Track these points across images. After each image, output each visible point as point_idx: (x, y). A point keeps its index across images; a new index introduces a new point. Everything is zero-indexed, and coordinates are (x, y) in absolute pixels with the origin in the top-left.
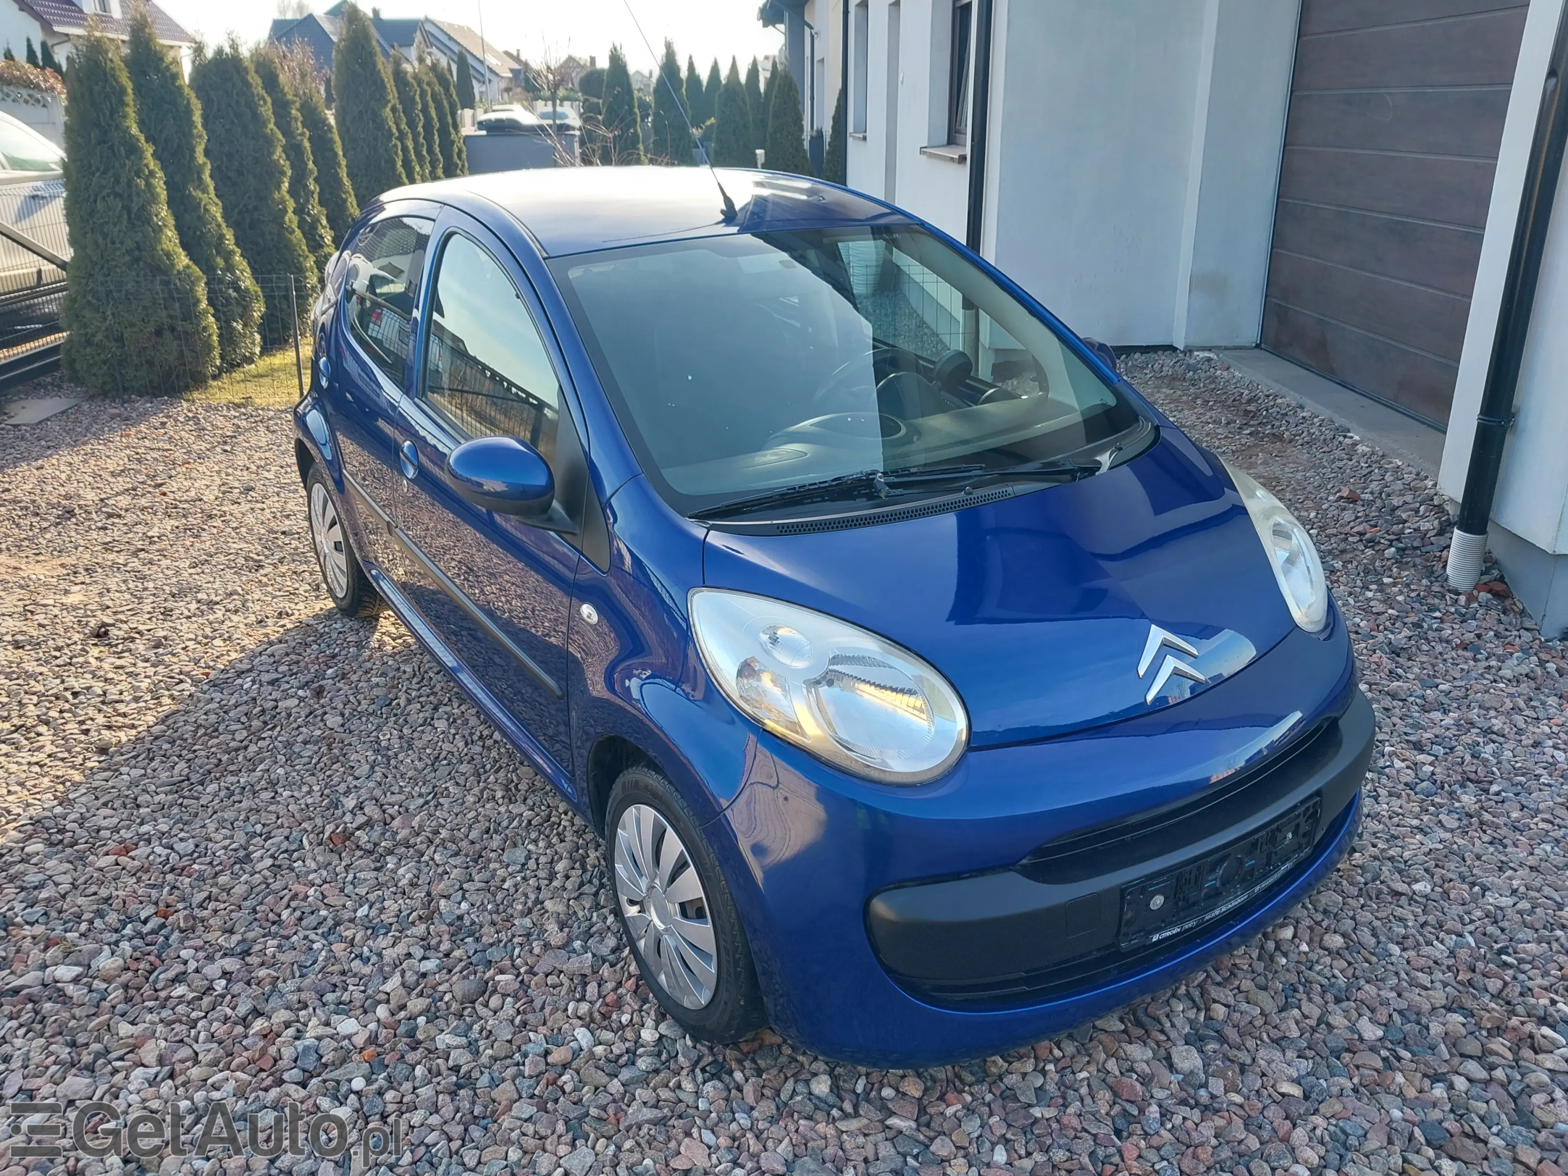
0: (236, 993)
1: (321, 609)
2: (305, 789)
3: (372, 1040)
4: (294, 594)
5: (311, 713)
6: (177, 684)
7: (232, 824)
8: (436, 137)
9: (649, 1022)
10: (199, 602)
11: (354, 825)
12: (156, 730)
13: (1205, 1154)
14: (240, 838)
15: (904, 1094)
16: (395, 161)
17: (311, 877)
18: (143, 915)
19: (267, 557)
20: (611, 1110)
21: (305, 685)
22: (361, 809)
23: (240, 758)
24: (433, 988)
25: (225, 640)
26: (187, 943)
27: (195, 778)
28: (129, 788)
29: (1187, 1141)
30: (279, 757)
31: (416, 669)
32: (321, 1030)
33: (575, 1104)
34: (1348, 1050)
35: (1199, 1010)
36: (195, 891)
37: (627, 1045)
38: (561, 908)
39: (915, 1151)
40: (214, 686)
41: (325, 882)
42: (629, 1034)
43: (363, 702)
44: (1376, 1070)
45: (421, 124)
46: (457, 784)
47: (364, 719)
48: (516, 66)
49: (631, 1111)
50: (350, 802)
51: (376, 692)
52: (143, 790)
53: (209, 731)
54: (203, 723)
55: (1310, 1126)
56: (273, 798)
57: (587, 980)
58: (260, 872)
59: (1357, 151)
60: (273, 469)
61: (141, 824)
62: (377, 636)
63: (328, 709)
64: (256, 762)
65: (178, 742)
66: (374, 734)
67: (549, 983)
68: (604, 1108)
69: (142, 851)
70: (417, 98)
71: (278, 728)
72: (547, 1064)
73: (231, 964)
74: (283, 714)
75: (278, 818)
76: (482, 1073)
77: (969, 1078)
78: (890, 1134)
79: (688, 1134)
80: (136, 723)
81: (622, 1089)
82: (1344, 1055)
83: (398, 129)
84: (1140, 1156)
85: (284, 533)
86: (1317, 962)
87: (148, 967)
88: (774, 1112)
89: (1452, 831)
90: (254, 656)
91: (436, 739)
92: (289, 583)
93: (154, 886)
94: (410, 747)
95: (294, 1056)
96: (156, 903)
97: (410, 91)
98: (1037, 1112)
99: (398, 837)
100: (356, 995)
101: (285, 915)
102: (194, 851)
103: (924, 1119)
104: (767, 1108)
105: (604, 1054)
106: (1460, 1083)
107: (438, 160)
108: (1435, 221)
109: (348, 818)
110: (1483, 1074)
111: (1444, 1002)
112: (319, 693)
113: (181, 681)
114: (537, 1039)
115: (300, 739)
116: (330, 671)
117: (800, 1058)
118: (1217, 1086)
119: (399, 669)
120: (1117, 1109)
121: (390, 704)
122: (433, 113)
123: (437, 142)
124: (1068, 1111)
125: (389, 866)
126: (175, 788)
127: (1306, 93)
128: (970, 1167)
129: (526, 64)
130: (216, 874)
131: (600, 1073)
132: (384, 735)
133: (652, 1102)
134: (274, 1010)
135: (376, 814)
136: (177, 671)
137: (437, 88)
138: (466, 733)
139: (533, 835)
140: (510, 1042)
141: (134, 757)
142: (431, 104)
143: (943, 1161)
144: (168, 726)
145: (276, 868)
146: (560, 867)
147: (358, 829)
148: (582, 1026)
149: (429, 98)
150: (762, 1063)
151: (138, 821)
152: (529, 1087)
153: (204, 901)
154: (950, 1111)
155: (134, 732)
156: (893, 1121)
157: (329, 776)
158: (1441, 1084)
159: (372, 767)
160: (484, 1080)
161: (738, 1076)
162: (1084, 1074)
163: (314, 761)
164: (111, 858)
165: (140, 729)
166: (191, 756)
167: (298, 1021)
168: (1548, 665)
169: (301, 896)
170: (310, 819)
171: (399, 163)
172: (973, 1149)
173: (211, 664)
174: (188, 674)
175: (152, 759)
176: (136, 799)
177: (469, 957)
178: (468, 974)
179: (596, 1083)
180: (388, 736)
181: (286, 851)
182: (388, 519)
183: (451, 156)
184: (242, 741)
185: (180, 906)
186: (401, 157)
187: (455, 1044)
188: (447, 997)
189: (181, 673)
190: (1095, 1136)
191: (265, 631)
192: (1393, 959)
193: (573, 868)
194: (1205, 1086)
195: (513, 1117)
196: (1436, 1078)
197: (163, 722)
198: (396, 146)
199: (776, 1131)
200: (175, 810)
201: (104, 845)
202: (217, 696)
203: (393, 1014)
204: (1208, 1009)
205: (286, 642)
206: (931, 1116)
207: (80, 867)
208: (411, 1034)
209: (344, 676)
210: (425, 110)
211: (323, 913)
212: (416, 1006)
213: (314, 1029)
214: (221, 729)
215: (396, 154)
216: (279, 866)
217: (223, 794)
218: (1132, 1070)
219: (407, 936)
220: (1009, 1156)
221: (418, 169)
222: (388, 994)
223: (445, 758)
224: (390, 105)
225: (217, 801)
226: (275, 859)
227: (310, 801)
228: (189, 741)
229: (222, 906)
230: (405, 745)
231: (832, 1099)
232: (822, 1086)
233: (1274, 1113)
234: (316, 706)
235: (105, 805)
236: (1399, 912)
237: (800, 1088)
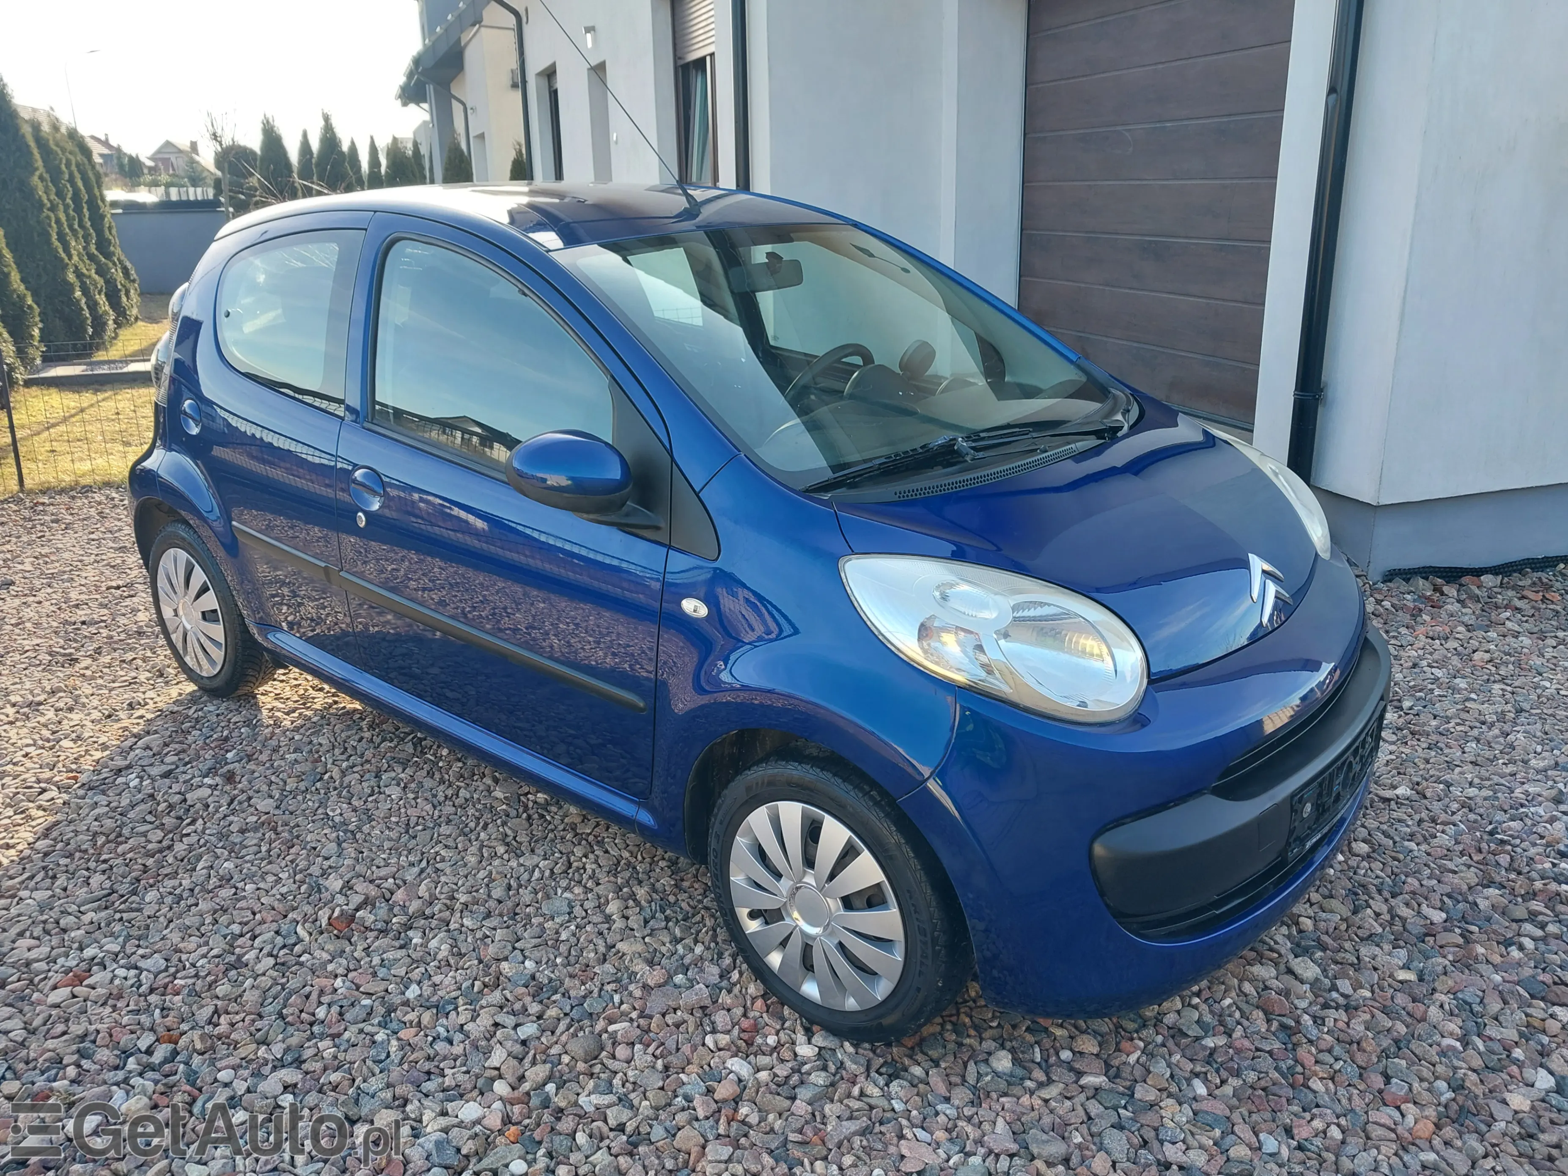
0: (312, 1105)
1: (180, 694)
2: (270, 878)
3: (507, 1120)
4: (135, 683)
5: (232, 801)
6: (40, 794)
7: (198, 930)
8: (85, 210)
9: (801, 1037)
10: (14, 705)
11: (352, 906)
12: (42, 844)
13: (1370, 1045)
14: (218, 945)
15: (1081, 1053)
16: (50, 235)
17: (330, 967)
18: (143, 1044)
19: (77, 650)
20: (809, 1131)
21: (211, 771)
22: (351, 888)
23: (170, 860)
24: (544, 1052)
25: (74, 741)
26: (219, 1065)
27: (123, 889)
28: (42, 913)
29: (1348, 1039)
30: (219, 851)
31: (332, 740)
32: (443, 1122)
33: (767, 1133)
34: (1427, 935)
35: (1288, 926)
36: (195, 1007)
37: (790, 1065)
38: (639, 947)
39: (1123, 1102)
40: (90, 789)
41: (349, 970)
42: (786, 1054)
43: (289, 781)
44: (1458, 946)
45: (70, 195)
46: (446, 846)
47: (300, 798)
48: (106, 151)
49: (829, 1128)
50: (335, 883)
51: (298, 768)
52: (62, 912)
53: (112, 837)
54: (98, 830)
55: (1438, 1003)
56: (235, 894)
57: (708, 1011)
58: (264, 974)
59: (1099, 183)
60: (26, 560)
61: (81, 949)
62: (265, 712)
63: (251, 793)
64: (193, 860)
65: (77, 855)
66: (320, 811)
67: (670, 1022)
68: (800, 1131)
69: (98, 976)
70: (63, 167)
71: (200, 821)
72: (716, 1102)
73: (290, 1075)
74: (199, 806)
75: (254, 914)
76: (651, 1126)
77: (1131, 1026)
78: (1091, 1093)
79: (901, 1137)
80: (11, 842)
81: (809, 1108)
82: (1427, 939)
83: (49, 199)
84: (1317, 1062)
85: (83, 623)
86: (1358, 867)
87: (187, 1098)
88: (972, 1096)
89: (1394, 743)
90: (124, 753)
91: (395, 807)
92: (122, 673)
93: (138, 1012)
94: (370, 819)
95: (425, 1155)
96: (152, 1029)
97: (55, 159)
98: (1209, 1042)
99: (411, 911)
100: (461, 1077)
101: (321, 1013)
102: (167, 967)
103: (1112, 1072)
104: (961, 1095)
105: (769, 1079)
106: (1528, 943)
107: (90, 235)
108: (1186, 237)
109: (339, 899)
110: (1539, 933)
111: (1477, 880)
112: (230, 778)
113: (44, 790)
114: (691, 1081)
115: (234, 828)
116: (229, 755)
117: (967, 1041)
118: (1345, 986)
119: (311, 742)
120: (1275, 1024)
121: (321, 779)
122: (80, 184)
123: (87, 216)
124: (1234, 1036)
125: (414, 941)
126: (103, 903)
127: (1042, 135)
128: (1180, 1104)
129: (118, 150)
130: (210, 986)
131: (778, 1098)
132: (333, 810)
133: (847, 1114)
134: (373, 1112)
135: (373, 892)
136: (34, 779)
137: (80, 157)
138: (428, 795)
139: (564, 883)
140: (662, 1088)
141: (32, 878)
142: (78, 176)
143: (1152, 1106)
144: (54, 840)
145: (281, 966)
146: (613, 908)
147: (357, 910)
148: (732, 1057)
149: (74, 168)
150: (934, 1054)
151: (76, 945)
152: (712, 1127)
153: (212, 1016)
154: (1132, 1059)
155: (12, 852)
156: (1085, 1080)
157: (292, 862)
158: (1514, 947)
159: (339, 845)
160: (658, 1132)
161: (917, 1071)
162: (1228, 1001)
163: (264, 849)
164: (65, 992)
165: (20, 847)
166: (104, 866)
167: (408, 1118)
168: (1383, 603)
169: (329, 990)
170: (294, 909)
171: (54, 236)
172: (1174, 1089)
173: (74, 767)
174: (48, 781)
175: (54, 877)
176: (58, 923)
177: (566, 1014)
178: (575, 1031)
179: (778, 1109)
180: (337, 809)
181: (284, 946)
182: (323, 565)
183: (103, 231)
184: (160, 842)
185: (184, 1027)
186: (56, 230)
187: (606, 1102)
188: (566, 1059)
189: (39, 781)
190: (1270, 1053)
191: (120, 725)
192: (1416, 853)
193: (627, 908)
194: (1334, 988)
195: (710, 1162)
196: (1507, 943)
197: (46, 835)
198: (48, 217)
199: (984, 1112)
200: (117, 927)
201: (45, 978)
202: (102, 799)
203: (513, 1089)
204: (1297, 924)
205: (156, 732)
206: (1118, 1068)
207: (27, 1009)
208: (546, 1103)
209: (250, 758)
210: (71, 180)
211: (366, 1002)
212: (537, 1074)
213: (432, 1125)
214: (126, 831)
215: (50, 226)
216: (283, 964)
217: (169, 900)
218: (1266, 988)
219: (482, 1007)
220: (1207, 1088)
221: (73, 243)
222: (498, 1069)
223: (417, 824)
224: (37, 173)
225: (165, 910)
226: (276, 957)
227: (284, 890)
228: (91, 851)
229: (238, 1018)
230: (364, 817)
231: (1019, 1072)
232: (1003, 1062)
233: (1401, 999)
234: (236, 792)
235: (21, 934)
236: (1395, 815)
237: (983, 1068)
